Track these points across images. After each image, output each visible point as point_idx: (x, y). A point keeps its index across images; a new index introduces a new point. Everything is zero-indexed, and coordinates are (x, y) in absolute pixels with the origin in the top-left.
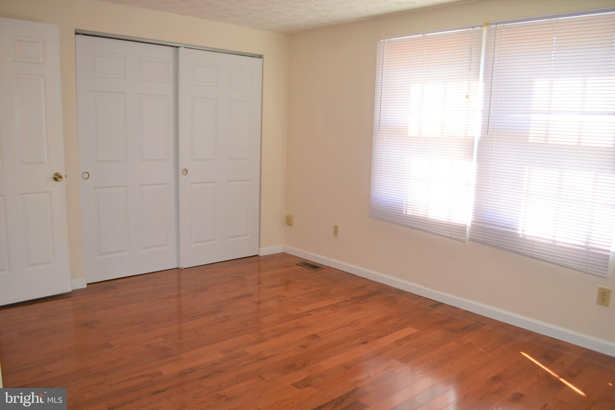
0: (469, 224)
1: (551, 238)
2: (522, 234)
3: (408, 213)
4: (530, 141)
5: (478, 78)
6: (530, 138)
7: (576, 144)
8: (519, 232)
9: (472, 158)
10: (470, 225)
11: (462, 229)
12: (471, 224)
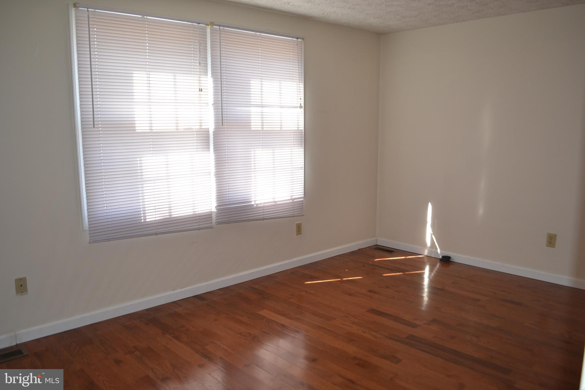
0: (214, 210)
1: (272, 200)
2: (255, 204)
3: (147, 220)
4: (252, 129)
5: (206, 73)
6: (252, 127)
7: (279, 129)
8: (253, 203)
9: (209, 148)
10: (216, 211)
11: (208, 217)
12: (216, 209)
